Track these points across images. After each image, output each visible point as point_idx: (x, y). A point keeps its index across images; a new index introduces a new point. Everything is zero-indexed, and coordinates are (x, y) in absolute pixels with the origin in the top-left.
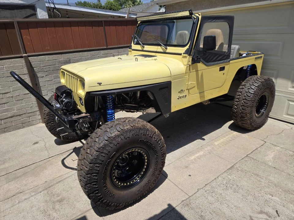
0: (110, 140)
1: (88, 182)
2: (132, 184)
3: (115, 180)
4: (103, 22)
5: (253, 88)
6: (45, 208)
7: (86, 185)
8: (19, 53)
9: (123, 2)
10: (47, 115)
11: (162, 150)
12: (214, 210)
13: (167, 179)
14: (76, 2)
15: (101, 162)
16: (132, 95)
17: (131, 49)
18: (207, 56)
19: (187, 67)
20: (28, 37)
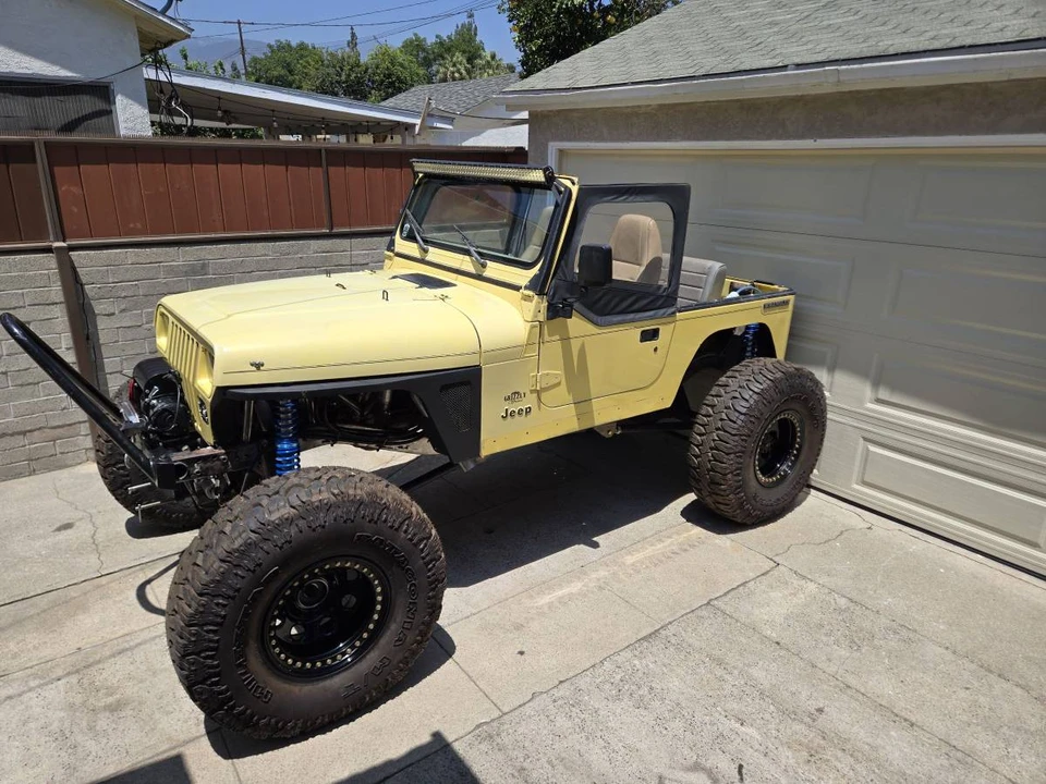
0: (266, 531)
1: (191, 648)
2: (330, 666)
3: (277, 650)
4: (323, 151)
5: (747, 397)
6: (67, 724)
7: (183, 656)
8: (43, 236)
9: (434, 53)
10: (106, 442)
11: (430, 570)
12: (563, 755)
13: (450, 660)
14: (273, 43)
15: (231, 593)
16: (367, 398)
17: (393, 251)
18: (600, 299)
19: (533, 327)
20: (75, 190)
